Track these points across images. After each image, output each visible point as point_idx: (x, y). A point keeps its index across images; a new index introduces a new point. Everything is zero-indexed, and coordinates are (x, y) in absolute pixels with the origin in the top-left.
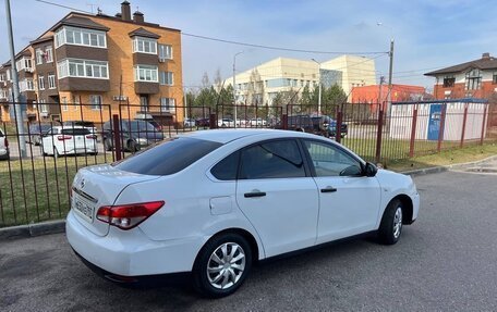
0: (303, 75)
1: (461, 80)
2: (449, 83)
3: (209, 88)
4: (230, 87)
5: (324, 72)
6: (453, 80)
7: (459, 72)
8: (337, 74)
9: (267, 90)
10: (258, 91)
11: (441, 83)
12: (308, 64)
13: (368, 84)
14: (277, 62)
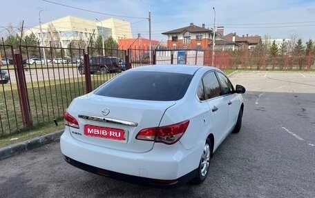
0: (86, 30)
1: (181, 38)
2: (175, 39)
3: (15, 36)
4: (32, 35)
5: (99, 28)
6: (177, 37)
7: (179, 33)
8: (108, 30)
9: (62, 39)
10: (55, 39)
11: (171, 39)
12: (88, 22)
13: (128, 37)
14: (67, 19)
